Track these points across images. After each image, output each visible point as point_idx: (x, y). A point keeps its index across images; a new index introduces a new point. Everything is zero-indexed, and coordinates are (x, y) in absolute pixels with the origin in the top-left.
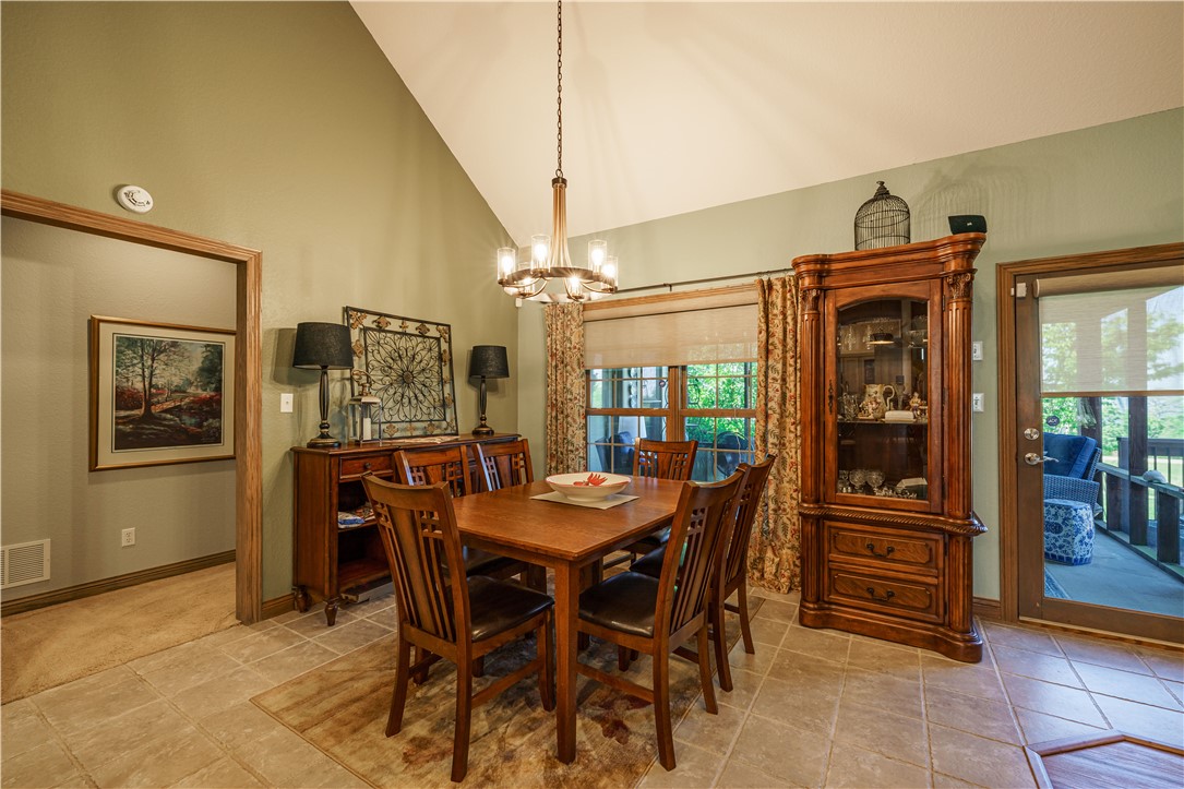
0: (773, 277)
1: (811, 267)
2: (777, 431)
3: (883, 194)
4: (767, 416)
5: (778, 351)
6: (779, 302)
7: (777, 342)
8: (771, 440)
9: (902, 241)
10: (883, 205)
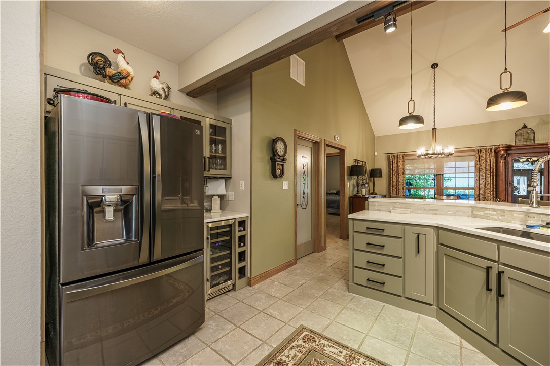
0: (487, 147)
1: (504, 149)
2: (483, 194)
3: (525, 127)
4: (479, 189)
5: (484, 170)
6: (484, 156)
7: (483, 167)
8: (481, 196)
9: (533, 142)
10: (524, 130)
